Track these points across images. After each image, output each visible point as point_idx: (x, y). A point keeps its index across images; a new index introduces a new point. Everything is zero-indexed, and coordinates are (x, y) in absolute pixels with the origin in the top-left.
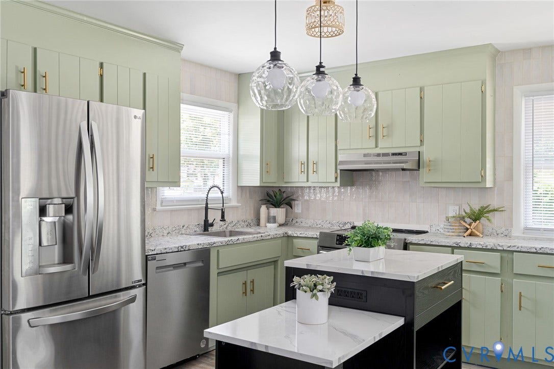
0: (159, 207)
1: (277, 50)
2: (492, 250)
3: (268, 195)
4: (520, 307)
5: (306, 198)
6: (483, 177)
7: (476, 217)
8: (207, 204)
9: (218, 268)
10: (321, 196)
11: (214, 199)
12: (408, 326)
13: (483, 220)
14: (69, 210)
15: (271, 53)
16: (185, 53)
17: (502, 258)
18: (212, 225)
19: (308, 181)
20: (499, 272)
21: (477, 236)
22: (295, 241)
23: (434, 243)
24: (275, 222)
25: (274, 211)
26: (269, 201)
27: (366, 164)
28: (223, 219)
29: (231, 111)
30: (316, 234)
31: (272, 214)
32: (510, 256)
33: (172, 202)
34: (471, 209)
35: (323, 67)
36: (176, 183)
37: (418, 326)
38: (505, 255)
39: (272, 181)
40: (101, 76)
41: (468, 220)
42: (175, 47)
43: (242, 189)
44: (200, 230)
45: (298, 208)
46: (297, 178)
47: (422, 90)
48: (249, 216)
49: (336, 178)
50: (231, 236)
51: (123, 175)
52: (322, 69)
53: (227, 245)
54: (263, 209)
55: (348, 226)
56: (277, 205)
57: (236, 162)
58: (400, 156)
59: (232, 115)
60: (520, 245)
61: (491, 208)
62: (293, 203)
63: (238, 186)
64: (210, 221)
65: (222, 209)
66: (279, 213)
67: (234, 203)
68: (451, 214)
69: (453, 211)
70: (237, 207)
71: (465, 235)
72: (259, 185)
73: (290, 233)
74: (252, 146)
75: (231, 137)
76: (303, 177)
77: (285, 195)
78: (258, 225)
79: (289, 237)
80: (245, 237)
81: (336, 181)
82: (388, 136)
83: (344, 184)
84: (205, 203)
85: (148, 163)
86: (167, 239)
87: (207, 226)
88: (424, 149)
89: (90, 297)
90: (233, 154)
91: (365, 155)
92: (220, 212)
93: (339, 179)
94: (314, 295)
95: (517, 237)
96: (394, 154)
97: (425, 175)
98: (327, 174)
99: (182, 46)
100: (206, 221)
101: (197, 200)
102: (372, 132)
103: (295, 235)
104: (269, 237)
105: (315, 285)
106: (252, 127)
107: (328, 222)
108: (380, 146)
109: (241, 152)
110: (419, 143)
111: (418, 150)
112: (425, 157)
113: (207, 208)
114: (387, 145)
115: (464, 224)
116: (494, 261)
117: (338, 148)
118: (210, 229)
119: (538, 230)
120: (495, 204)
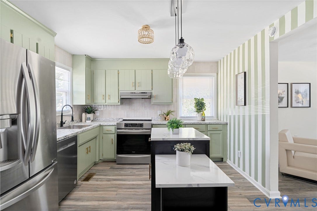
5: (102, 109)
6: (172, 101)
7: (168, 114)
8: (62, 114)
9: (79, 144)
11: (65, 111)
18: (64, 123)
19: (106, 103)
22: (104, 127)
24: (90, 120)
26: (86, 111)
27: (131, 96)
29: (70, 71)
30: (115, 123)
39: (89, 103)
40: (12, 38)
42: (53, 33)
45: (98, 114)
47: (152, 71)
49: (119, 101)
54: (84, 114)
55: (121, 120)
58: (144, 94)
62: (95, 112)
63: (73, 105)
64: (64, 121)
65: (72, 116)
72: (85, 104)
73: (102, 124)
75: (70, 82)
76: (104, 101)
79: (100, 126)
81: (118, 103)
82: (140, 86)
83: (122, 103)
84: (61, 113)
88: (153, 91)
90: (71, 91)
91: (131, 93)
96: (142, 93)
97: (153, 101)
98: (115, 100)
100: (62, 122)
102: (134, 84)
103: (104, 125)
104: (95, 127)
107: (112, 119)
108: (136, 90)
109: (74, 90)
110: (151, 89)
111: (150, 91)
112: (154, 94)
113: (62, 116)
114: (139, 90)
117: (120, 90)
118: (64, 125)
119: (185, 117)
120: (172, 110)
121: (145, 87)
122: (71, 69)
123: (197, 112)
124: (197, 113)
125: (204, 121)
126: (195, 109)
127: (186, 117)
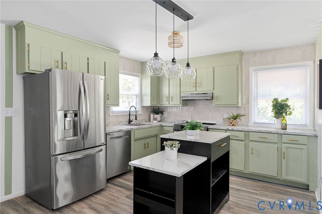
0: (111, 114)
1: (157, 52)
2: (241, 131)
3: (154, 109)
4: (252, 153)
5: (169, 111)
6: (238, 103)
7: (235, 118)
8: (130, 113)
9: (134, 138)
10: (174, 110)
11: (133, 111)
12: (208, 161)
13: (238, 119)
14: (76, 115)
15: (155, 54)
16: (121, 54)
17: (245, 134)
18: (132, 121)
19: (169, 104)
20: (244, 139)
21: (235, 125)
22: (164, 127)
23: (219, 128)
24: (156, 120)
25: (156, 116)
26: (154, 112)
27: (192, 97)
28: (136, 119)
29: (139, 77)
30: (173, 125)
31: (155, 117)
32: (248, 133)
33: (116, 112)
34: (233, 115)
35: (175, 59)
36: (118, 105)
37: (212, 161)
38: (246, 133)
39: (155, 104)
40: (88, 63)
41: (232, 120)
42: (117, 52)
43: (143, 107)
44: (127, 123)
45: (165, 115)
46: (165, 103)
47: (214, 68)
48: (147, 118)
49: (180, 103)
50: (139, 125)
51: (97, 102)
52: (174, 60)
53: (138, 129)
54: (152, 115)
55: (185, 122)
56: (157, 113)
57: (141, 96)
58: (205, 94)
59: (139, 78)
60: (252, 129)
61: (241, 115)
62: (163, 113)
63: (142, 106)
64: (131, 120)
66: (158, 117)
67: (140, 113)
68: (225, 117)
69: (226, 116)
70: (141, 114)
71: (231, 125)
72: (149, 105)
73: (162, 124)
74: (147, 90)
75: (139, 87)
76: (167, 103)
77: (160, 110)
78: (150, 121)
79: (162, 126)
80: (145, 126)
81: (180, 104)
82: (200, 86)
83: (183, 105)
85: (106, 97)
86: (114, 127)
87: (130, 121)
88: (214, 92)
89: (84, 149)
90: (140, 92)
91: (192, 94)
92: (135, 116)
93: (181, 103)
94: (172, 149)
95: (251, 126)
96: (203, 94)
97: (215, 102)
98: (177, 101)
99: (119, 51)
100: (129, 120)
101: (126, 112)
102: (194, 85)
103: (164, 125)
104: (154, 126)
105: (172, 145)
106: (147, 83)
107: (177, 120)
108: (197, 90)
109: (143, 93)
110: (212, 89)
111: (212, 92)
112: (215, 95)
113: (130, 115)
114: (200, 90)
115: (230, 121)
116: (241, 135)
117: (181, 91)
118: (131, 123)
119: (259, 123)
120: (242, 113)
121: (206, 88)
122: (140, 75)
123: (275, 117)
124: (276, 119)
125: (286, 129)
126: (273, 114)
127: (262, 123)
